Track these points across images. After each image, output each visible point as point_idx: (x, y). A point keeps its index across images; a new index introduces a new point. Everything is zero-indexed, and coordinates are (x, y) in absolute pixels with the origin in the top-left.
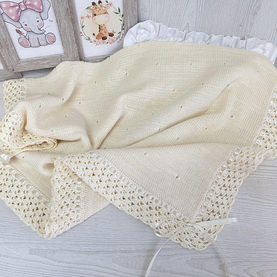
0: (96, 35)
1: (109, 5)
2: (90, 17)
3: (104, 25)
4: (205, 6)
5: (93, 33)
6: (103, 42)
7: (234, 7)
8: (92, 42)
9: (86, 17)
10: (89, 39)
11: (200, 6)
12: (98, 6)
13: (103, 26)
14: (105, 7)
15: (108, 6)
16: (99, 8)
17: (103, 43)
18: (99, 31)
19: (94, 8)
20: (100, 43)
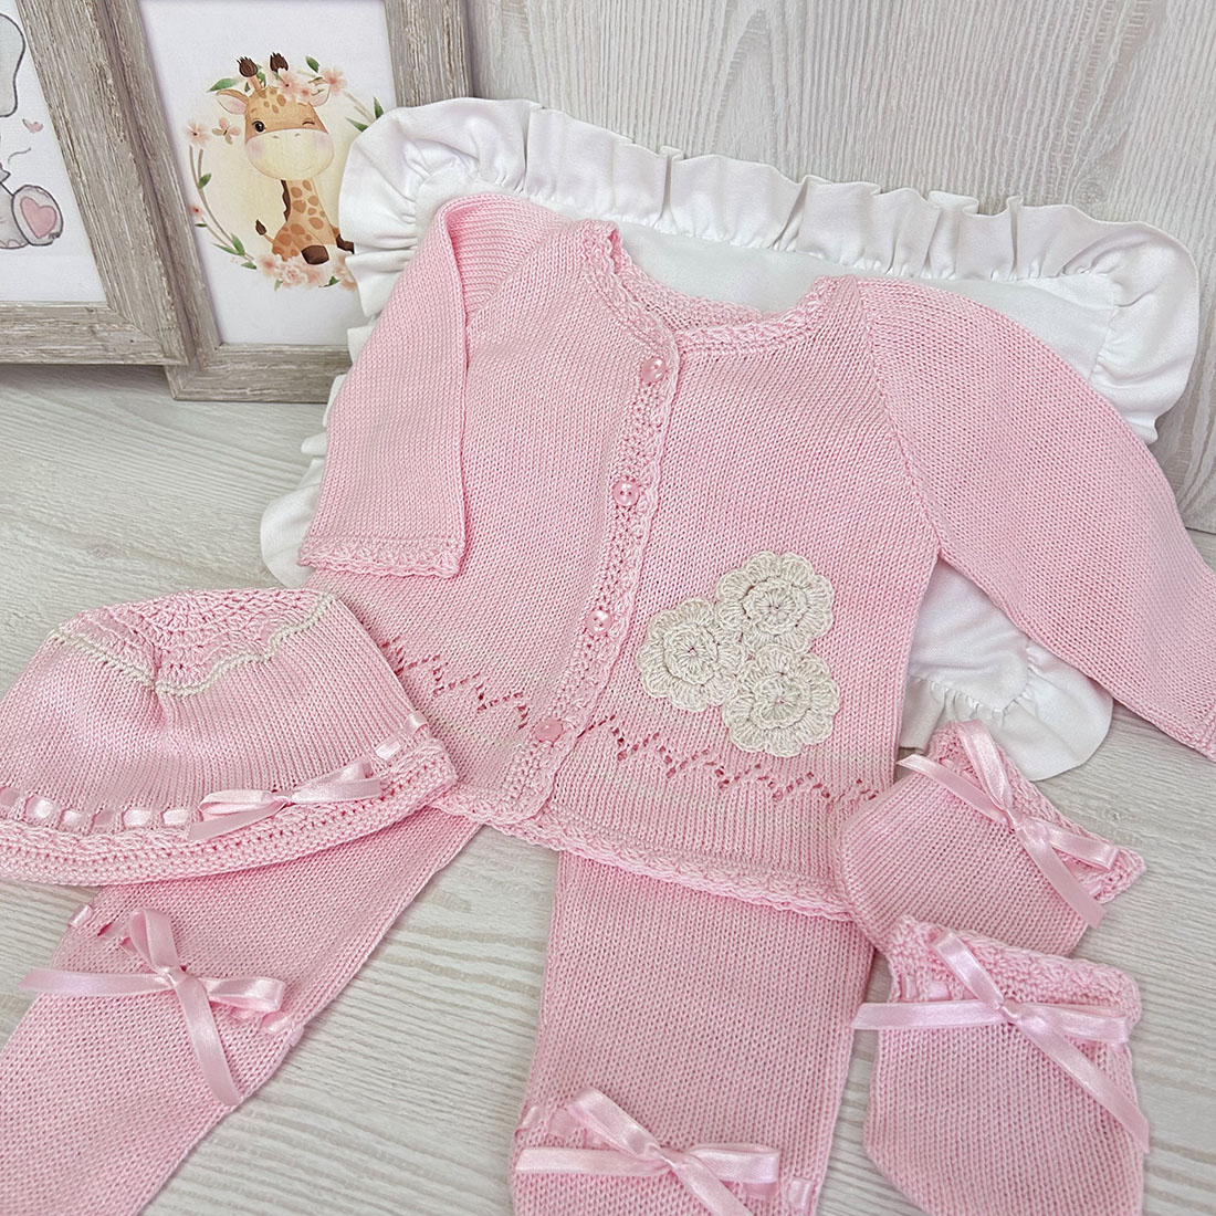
0: (272, 232)
1: (328, 85)
2: (236, 132)
3: (306, 184)
4: (816, 130)
5: (258, 222)
6: (307, 272)
7: (970, 150)
8: (255, 268)
9: (216, 132)
10: (240, 250)
11: (787, 129)
12: (271, 80)
13: (302, 188)
14: (305, 93)
15: (320, 87)
16: (273, 91)
17: (312, 278)
18: (287, 214)
19: (252, 89)
20: (293, 275)
